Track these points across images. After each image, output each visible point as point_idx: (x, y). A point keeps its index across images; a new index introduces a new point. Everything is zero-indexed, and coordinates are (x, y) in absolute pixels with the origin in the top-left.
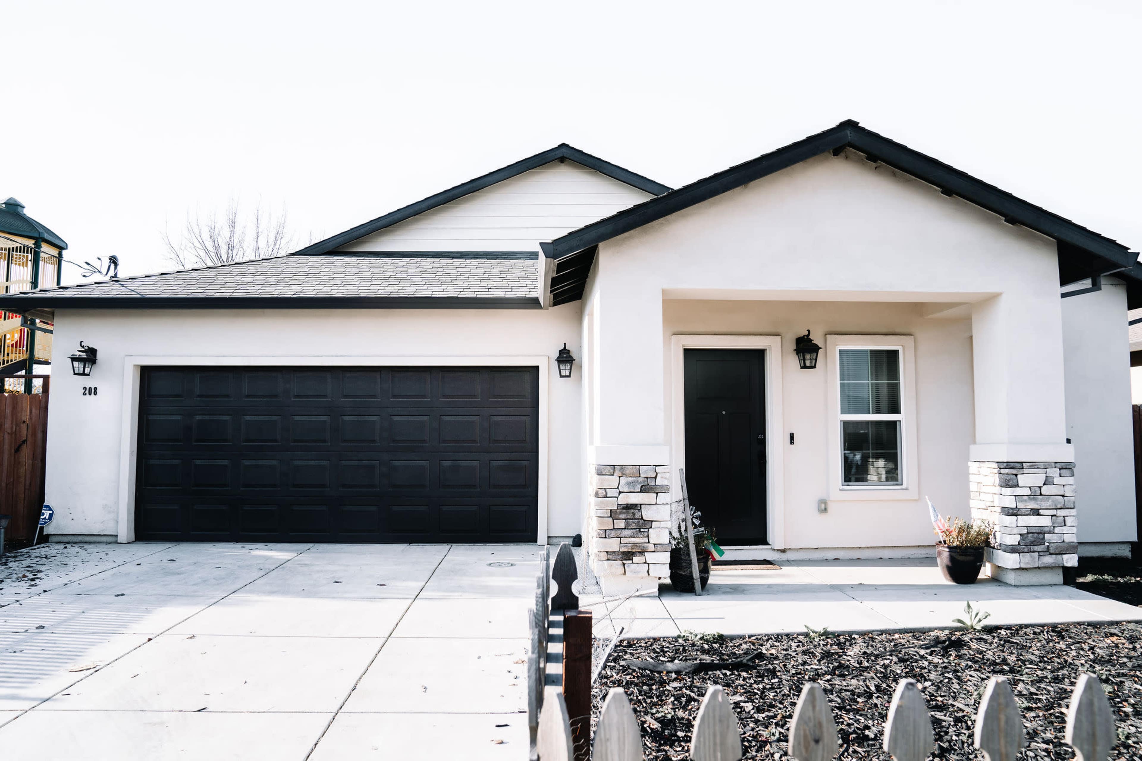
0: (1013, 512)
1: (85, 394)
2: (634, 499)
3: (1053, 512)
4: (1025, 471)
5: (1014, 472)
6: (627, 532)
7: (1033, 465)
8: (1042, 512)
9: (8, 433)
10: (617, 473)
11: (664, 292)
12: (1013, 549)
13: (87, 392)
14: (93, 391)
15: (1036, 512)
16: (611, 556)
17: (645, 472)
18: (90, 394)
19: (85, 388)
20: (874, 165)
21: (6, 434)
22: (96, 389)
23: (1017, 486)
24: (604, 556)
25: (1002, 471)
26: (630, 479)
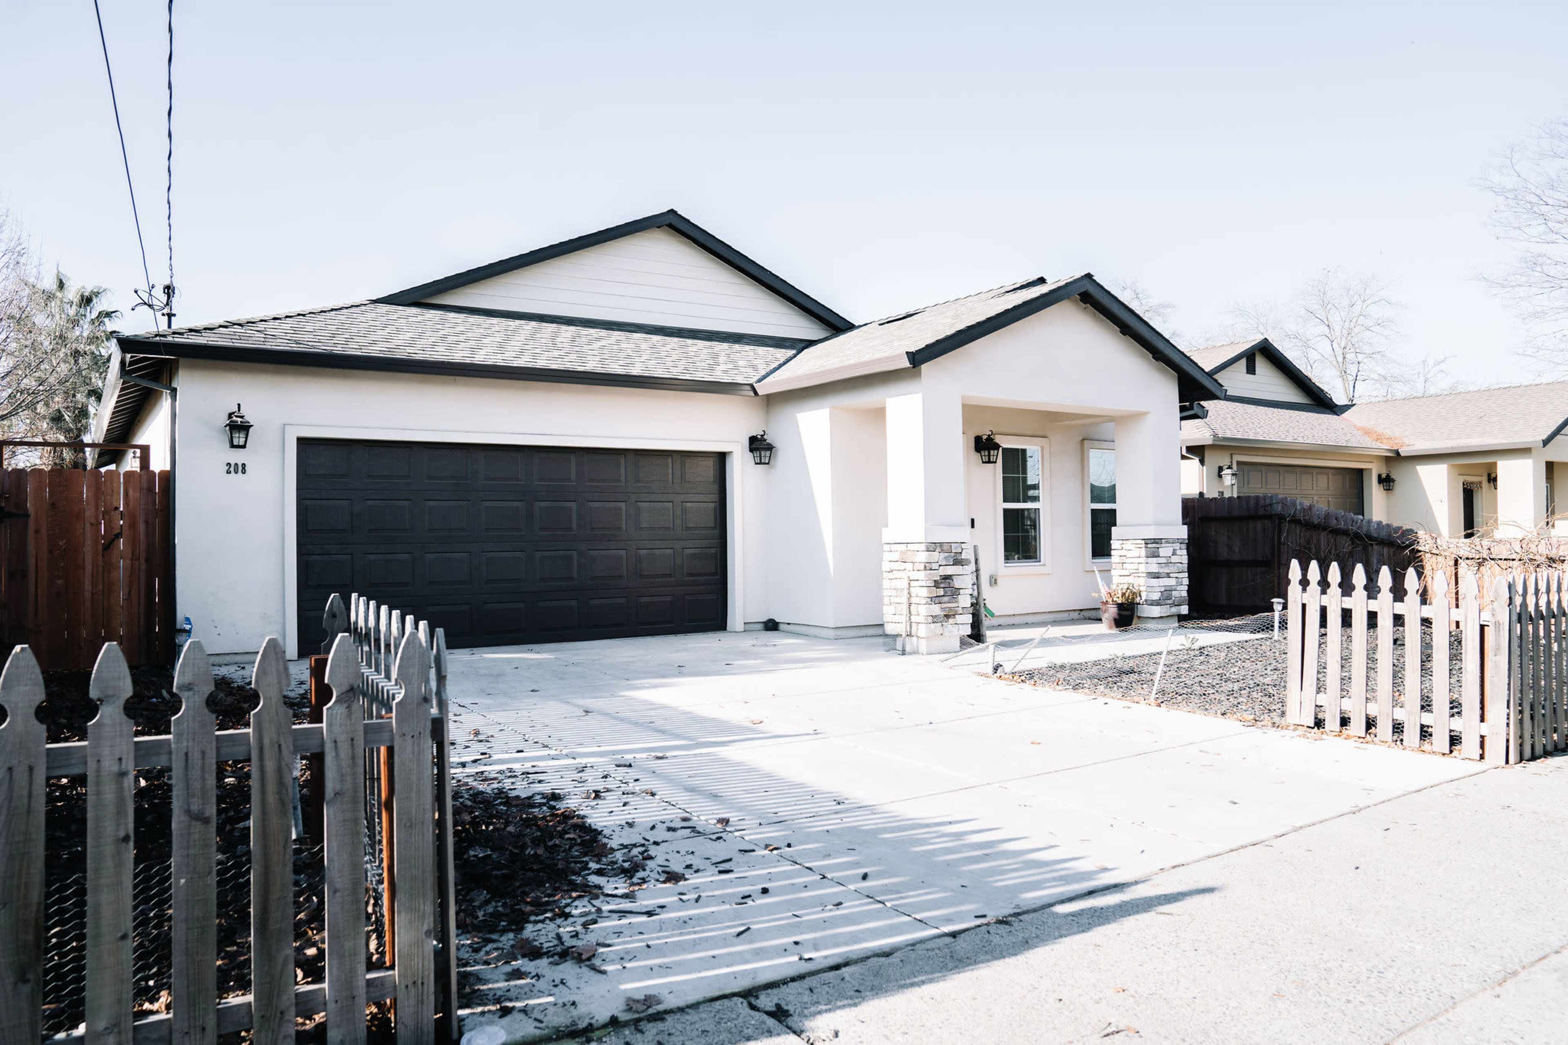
0: (1156, 576)
1: (228, 472)
2: (950, 570)
3: (1177, 575)
4: (1163, 545)
5: (1158, 546)
6: (946, 599)
7: (1168, 541)
8: (1171, 575)
9: (92, 524)
10: (938, 549)
11: (963, 397)
12: (1157, 603)
13: (232, 469)
14: (240, 468)
15: (1168, 576)
16: (935, 619)
17: (956, 548)
18: (236, 472)
19: (229, 464)
20: (1084, 306)
21: (88, 526)
22: (244, 465)
23: (1159, 556)
24: (930, 619)
25: (1149, 546)
26: (946, 554)
